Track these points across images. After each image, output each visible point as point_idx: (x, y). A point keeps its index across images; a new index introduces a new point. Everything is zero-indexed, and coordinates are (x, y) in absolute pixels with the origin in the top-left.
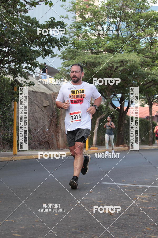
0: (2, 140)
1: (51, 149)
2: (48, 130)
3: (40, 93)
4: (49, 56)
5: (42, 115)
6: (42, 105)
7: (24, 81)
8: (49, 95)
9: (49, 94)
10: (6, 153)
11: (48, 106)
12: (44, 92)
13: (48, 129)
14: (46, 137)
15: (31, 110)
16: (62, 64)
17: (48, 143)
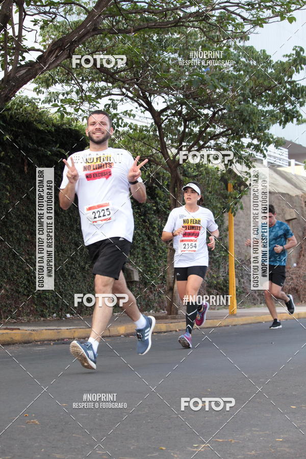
0: (207, 286)
1: (303, 302)
2: (295, 265)
3: (278, 195)
4: (292, 122)
6: (282, 217)
7: (246, 172)
9: (296, 196)
10: (216, 311)
11: (295, 219)
12: (285, 192)
14: (293, 279)
17: (295, 291)
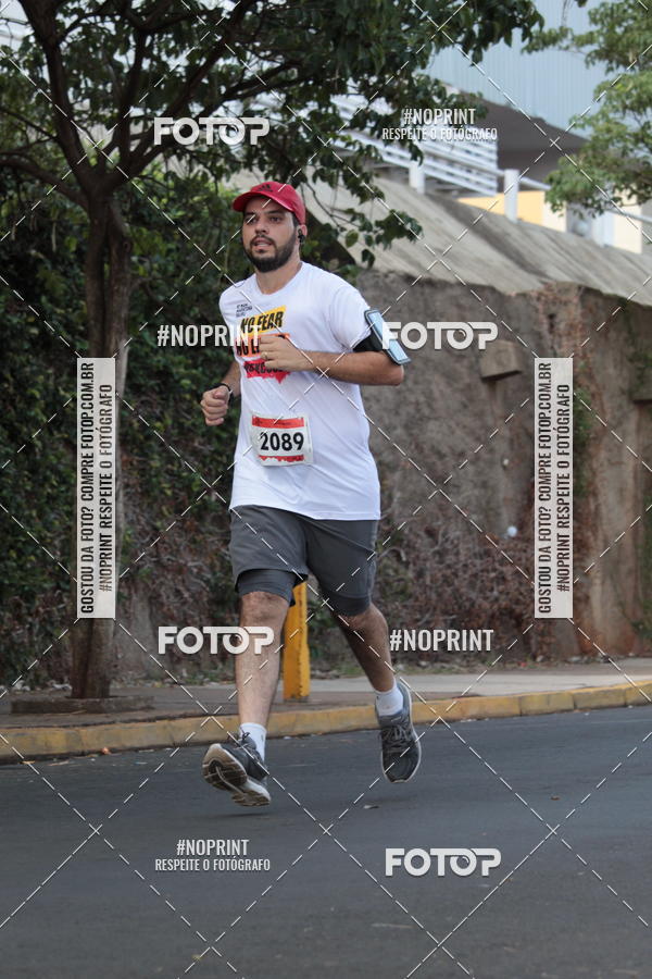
0: (211, 602)
1: (539, 659)
2: (513, 531)
3: (457, 292)
4: (508, 42)
5: (472, 433)
6: (471, 367)
7: (350, 211)
8: (520, 303)
9: (518, 295)
11: (515, 373)
12: (482, 282)
13: (514, 524)
14: (504, 579)
15: (398, 405)
16: (599, 90)
17: (513, 622)
